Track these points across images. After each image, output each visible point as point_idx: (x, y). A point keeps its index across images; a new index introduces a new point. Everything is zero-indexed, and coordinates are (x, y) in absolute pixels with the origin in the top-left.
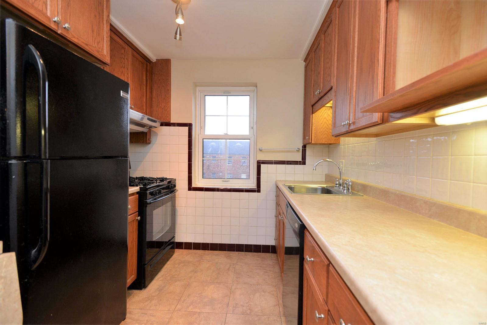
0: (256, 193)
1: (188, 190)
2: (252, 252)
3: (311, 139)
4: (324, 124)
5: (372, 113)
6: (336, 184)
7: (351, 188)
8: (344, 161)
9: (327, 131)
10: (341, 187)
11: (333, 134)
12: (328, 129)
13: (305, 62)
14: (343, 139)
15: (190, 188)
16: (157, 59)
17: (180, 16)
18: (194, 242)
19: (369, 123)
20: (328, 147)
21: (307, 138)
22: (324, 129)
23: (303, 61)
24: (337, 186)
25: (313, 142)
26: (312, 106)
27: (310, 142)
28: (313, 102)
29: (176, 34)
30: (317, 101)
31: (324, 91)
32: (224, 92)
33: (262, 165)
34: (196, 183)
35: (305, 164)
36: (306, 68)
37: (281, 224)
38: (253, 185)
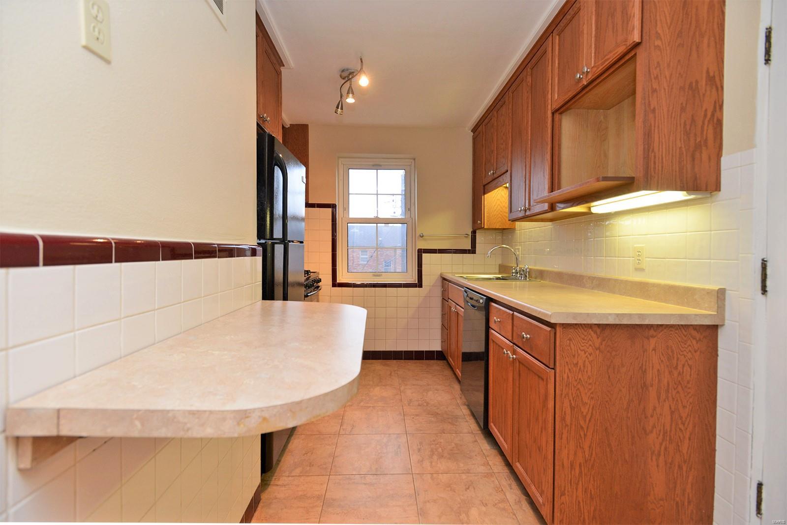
0: (417, 289)
1: (333, 287)
2: (413, 359)
3: (483, 223)
4: (498, 206)
5: (542, 203)
6: (513, 273)
7: (529, 274)
8: (520, 247)
9: (501, 215)
10: (518, 275)
11: (510, 218)
12: (502, 212)
13: (473, 133)
14: (518, 224)
15: (335, 284)
16: (291, 123)
17: (351, 95)
19: (542, 210)
20: (502, 233)
21: (479, 222)
22: (497, 212)
23: (470, 131)
24: (514, 274)
25: (485, 227)
26: (484, 186)
27: (483, 227)
28: (485, 182)
29: (338, 107)
30: (490, 182)
31: (499, 173)
32: (373, 165)
33: (424, 255)
34: (341, 278)
35: (475, 253)
36: (474, 139)
37: (454, 317)
38: (413, 280)
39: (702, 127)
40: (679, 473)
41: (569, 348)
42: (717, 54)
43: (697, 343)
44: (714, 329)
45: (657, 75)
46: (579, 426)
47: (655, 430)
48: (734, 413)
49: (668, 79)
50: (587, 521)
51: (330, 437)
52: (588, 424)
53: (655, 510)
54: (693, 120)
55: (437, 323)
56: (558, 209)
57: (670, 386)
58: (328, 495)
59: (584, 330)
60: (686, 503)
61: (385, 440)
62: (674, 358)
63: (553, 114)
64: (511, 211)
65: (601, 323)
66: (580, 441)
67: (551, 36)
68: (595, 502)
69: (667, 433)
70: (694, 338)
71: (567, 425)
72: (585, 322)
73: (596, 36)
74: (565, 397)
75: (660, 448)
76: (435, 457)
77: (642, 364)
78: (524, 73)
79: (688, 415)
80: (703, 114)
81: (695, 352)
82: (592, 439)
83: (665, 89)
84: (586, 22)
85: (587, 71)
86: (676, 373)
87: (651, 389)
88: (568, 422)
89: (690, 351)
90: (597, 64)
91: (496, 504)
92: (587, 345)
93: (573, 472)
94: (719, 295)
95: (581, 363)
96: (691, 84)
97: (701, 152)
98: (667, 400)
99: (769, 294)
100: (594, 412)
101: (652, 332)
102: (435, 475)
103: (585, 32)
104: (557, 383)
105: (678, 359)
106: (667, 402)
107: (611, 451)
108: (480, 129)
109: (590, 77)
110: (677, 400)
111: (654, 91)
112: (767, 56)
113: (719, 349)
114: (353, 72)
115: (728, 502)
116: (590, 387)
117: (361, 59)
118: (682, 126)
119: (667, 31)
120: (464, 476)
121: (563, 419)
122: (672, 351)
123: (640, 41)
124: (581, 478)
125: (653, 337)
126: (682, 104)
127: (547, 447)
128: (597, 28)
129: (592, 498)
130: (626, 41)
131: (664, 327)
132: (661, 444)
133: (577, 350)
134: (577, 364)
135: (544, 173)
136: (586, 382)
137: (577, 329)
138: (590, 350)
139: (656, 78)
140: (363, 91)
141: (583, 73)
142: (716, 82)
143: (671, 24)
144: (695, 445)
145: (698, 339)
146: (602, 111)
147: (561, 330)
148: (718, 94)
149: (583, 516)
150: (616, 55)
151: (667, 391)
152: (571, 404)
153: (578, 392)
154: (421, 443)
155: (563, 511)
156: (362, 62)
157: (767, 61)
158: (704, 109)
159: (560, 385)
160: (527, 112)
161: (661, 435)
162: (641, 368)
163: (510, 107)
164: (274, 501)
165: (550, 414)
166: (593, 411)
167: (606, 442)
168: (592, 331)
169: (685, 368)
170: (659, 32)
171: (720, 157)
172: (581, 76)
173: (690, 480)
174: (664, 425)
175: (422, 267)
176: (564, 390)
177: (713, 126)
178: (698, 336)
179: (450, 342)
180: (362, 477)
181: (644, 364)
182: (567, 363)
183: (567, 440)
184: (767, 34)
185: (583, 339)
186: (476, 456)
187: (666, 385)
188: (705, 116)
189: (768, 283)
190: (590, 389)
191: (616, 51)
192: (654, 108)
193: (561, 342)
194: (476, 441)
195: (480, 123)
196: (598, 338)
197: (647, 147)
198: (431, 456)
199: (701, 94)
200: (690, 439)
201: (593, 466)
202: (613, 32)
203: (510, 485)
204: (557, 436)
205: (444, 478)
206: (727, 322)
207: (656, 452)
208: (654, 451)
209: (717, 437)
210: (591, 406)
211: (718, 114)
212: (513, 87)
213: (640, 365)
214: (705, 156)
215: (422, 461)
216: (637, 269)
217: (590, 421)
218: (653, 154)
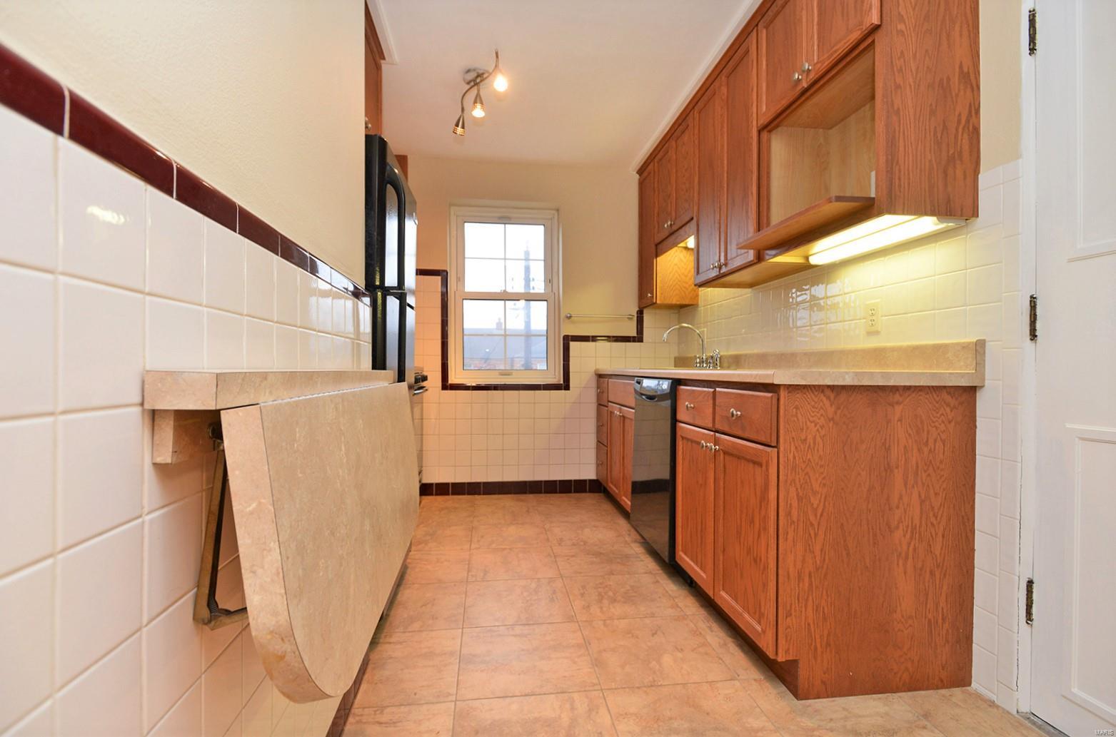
0: (563, 391)
1: (442, 389)
3: (654, 297)
4: (675, 273)
5: (746, 251)
6: (697, 363)
7: (720, 362)
8: (705, 329)
9: (680, 285)
10: (704, 365)
11: (696, 282)
12: (680, 281)
13: (640, 175)
14: (702, 296)
15: (446, 386)
17: (479, 106)
18: (453, 481)
19: (744, 262)
21: (649, 295)
22: (674, 281)
23: (635, 173)
24: (698, 365)
25: (658, 302)
26: (656, 245)
27: (654, 303)
28: (657, 239)
29: (457, 125)
30: (667, 238)
31: (679, 224)
32: (500, 218)
33: (572, 344)
34: (453, 378)
35: (642, 342)
36: (642, 184)
37: (616, 425)
38: (557, 380)
39: (956, 137)
40: (931, 581)
41: (796, 419)
42: (971, 46)
43: (951, 411)
44: (972, 390)
45: (901, 67)
46: (808, 523)
47: (901, 525)
48: (996, 497)
49: (914, 72)
50: (819, 650)
51: (455, 585)
52: (820, 519)
53: (902, 631)
54: (945, 127)
55: (590, 440)
56: (767, 257)
57: (920, 468)
58: (465, 651)
59: (814, 394)
60: (940, 621)
61: (533, 585)
62: (923, 431)
63: (759, 132)
64: (698, 273)
65: (836, 383)
66: (810, 543)
67: (755, 30)
68: (828, 624)
69: (916, 528)
70: (948, 405)
71: (794, 522)
72: (817, 383)
73: (819, 24)
74: (791, 484)
75: (908, 549)
76: (606, 602)
77: (886, 440)
78: (717, 83)
79: (941, 505)
80: (956, 119)
81: (950, 422)
82: (824, 540)
83: (910, 86)
84: (805, 7)
85: (808, 69)
86: (926, 450)
87: (896, 471)
88: (795, 519)
89: (943, 422)
90: (820, 59)
91: (695, 649)
92: (819, 415)
93: (801, 585)
94: (978, 348)
95: (810, 440)
96: (941, 80)
97: (955, 167)
98: (915, 486)
99: (1039, 339)
100: (826, 503)
101: (897, 397)
102: (608, 622)
103: (804, 20)
104: (781, 466)
105: (928, 432)
106: (916, 488)
107: (848, 554)
108: (651, 167)
109: (812, 76)
110: (928, 486)
111: (898, 87)
112: (1032, 44)
113: (977, 418)
114: (483, 74)
115: (991, 613)
116: (822, 470)
117: (497, 54)
118: (932, 134)
119: (912, 13)
120: (647, 621)
121: (789, 514)
122: (922, 422)
123: (880, 23)
124: (810, 593)
125: (898, 403)
126: (931, 105)
127: (767, 553)
128: (820, 14)
129: (825, 619)
130: (861, 23)
131: (912, 389)
132: (909, 544)
133: (806, 422)
134: (805, 440)
135: (747, 212)
136: (818, 464)
137: (805, 394)
138: (822, 421)
139: (900, 70)
140: (499, 97)
141: (804, 71)
142: (971, 79)
143: (916, 5)
144: (950, 544)
145: (952, 406)
146: (821, 130)
147: (787, 395)
148: (973, 95)
149: (814, 644)
150: (848, 43)
151: (916, 474)
152: (798, 495)
153: (807, 477)
154: (584, 587)
155: (789, 638)
156: (497, 57)
157: (1032, 50)
158: (957, 113)
159: (785, 468)
160: (722, 135)
161: (909, 531)
162: (884, 444)
163: (696, 131)
164: (389, 661)
165: (772, 508)
166: (825, 501)
167: (842, 542)
168: (825, 396)
169: (937, 445)
170: (902, 13)
171: (978, 175)
172: (800, 77)
173: (945, 588)
174: (912, 519)
175: (569, 361)
176: (789, 474)
177: (969, 135)
178: (953, 402)
179: (611, 462)
180: (508, 628)
181: (888, 437)
182: (793, 438)
183: (794, 542)
184: (1031, 17)
185: (813, 407)
186: (660, 597)
187: (915, 465)
188: (959, 122)
189: (1038, 325)
190: (822, 473)
191: (847, 39)
192: (899, 109)
193: (786, 410)
194: (657, 582)
195: (649, 161)
196: (831, 405)
197: (890, 157)
198: (600, 600)
199: (954, 94)
200: (943, 536)
201: (826, 575)
202: (843, 16)
203: (710, 628)
204: (780, 537)
205: (623, 624)
206: (987, 383)
207: (903, 555)
208: (900, 554)
209: (976, 532)
210: (823, 496)
211: (974, 119)
212: (701, 104)
213: (883, 441)
214: (959, 173)
215: (588, 607)
216: (870, 334)
217: (821, 515)
218: (897, 167)
